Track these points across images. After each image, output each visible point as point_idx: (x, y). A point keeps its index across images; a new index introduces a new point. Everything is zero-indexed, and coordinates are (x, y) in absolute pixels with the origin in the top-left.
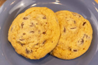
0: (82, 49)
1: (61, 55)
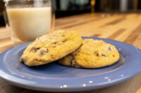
0: (111, 56)
1: (86, 60)
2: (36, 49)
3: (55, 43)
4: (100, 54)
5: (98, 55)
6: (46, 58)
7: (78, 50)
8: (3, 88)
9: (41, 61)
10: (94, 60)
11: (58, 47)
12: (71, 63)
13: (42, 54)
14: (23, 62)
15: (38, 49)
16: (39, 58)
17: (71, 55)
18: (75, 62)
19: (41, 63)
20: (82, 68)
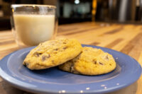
0: (108, 64)
1: (85, 68)
2: (38, 54)
3: (57, 50)
4: (98, 62)
5: (96, 63)
6: (48, 63)
7: (77, 57)
8: (5, 89)
9: (42, 65)
10: (92, 68)
11: (59, 54)
12: (71, 69)
13: (44, 59)
14: (25, 66)
15: (41, 54)
16: (41, 63)
17: (71, 62)
18: (74, 68)
19: (42, 68)
20: (80, 74)
